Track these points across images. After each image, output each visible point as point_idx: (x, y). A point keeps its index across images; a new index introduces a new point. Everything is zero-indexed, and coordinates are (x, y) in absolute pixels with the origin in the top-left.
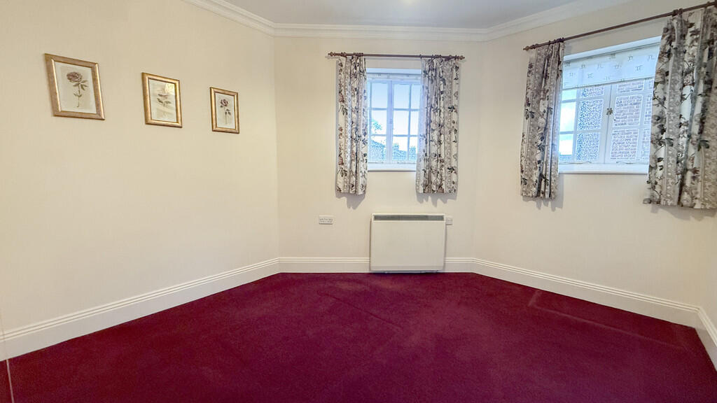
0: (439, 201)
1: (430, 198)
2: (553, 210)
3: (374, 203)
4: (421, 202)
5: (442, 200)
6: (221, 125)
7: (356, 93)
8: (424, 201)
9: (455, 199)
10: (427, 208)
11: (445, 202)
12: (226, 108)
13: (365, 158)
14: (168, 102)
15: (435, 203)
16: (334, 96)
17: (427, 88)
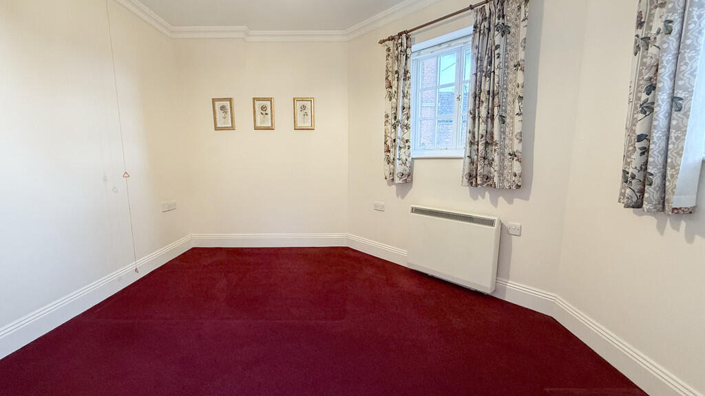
0: (501, 200)
1: (487, 194)
2: (690, 239)
3: (422, 195)
4: (475, 198)
5: (506, 199)
6: (300, 125)
7: (396, 76)
8: (479, 197)
9: (527, 198)
10: (481, 206)
11: (510, 202)
12: (305, 111)
13: (407, 144)
14: (266, 114)
15: (494, 202)
16: (384, 84)
17: (477, 47)
